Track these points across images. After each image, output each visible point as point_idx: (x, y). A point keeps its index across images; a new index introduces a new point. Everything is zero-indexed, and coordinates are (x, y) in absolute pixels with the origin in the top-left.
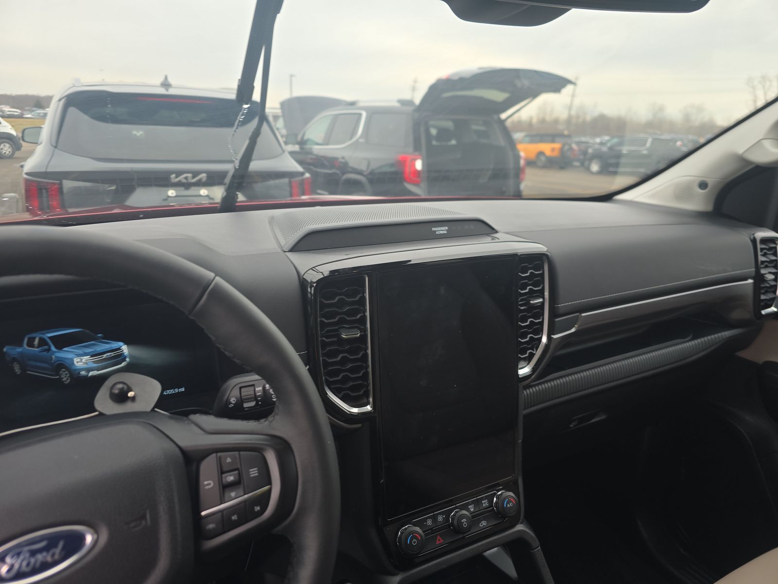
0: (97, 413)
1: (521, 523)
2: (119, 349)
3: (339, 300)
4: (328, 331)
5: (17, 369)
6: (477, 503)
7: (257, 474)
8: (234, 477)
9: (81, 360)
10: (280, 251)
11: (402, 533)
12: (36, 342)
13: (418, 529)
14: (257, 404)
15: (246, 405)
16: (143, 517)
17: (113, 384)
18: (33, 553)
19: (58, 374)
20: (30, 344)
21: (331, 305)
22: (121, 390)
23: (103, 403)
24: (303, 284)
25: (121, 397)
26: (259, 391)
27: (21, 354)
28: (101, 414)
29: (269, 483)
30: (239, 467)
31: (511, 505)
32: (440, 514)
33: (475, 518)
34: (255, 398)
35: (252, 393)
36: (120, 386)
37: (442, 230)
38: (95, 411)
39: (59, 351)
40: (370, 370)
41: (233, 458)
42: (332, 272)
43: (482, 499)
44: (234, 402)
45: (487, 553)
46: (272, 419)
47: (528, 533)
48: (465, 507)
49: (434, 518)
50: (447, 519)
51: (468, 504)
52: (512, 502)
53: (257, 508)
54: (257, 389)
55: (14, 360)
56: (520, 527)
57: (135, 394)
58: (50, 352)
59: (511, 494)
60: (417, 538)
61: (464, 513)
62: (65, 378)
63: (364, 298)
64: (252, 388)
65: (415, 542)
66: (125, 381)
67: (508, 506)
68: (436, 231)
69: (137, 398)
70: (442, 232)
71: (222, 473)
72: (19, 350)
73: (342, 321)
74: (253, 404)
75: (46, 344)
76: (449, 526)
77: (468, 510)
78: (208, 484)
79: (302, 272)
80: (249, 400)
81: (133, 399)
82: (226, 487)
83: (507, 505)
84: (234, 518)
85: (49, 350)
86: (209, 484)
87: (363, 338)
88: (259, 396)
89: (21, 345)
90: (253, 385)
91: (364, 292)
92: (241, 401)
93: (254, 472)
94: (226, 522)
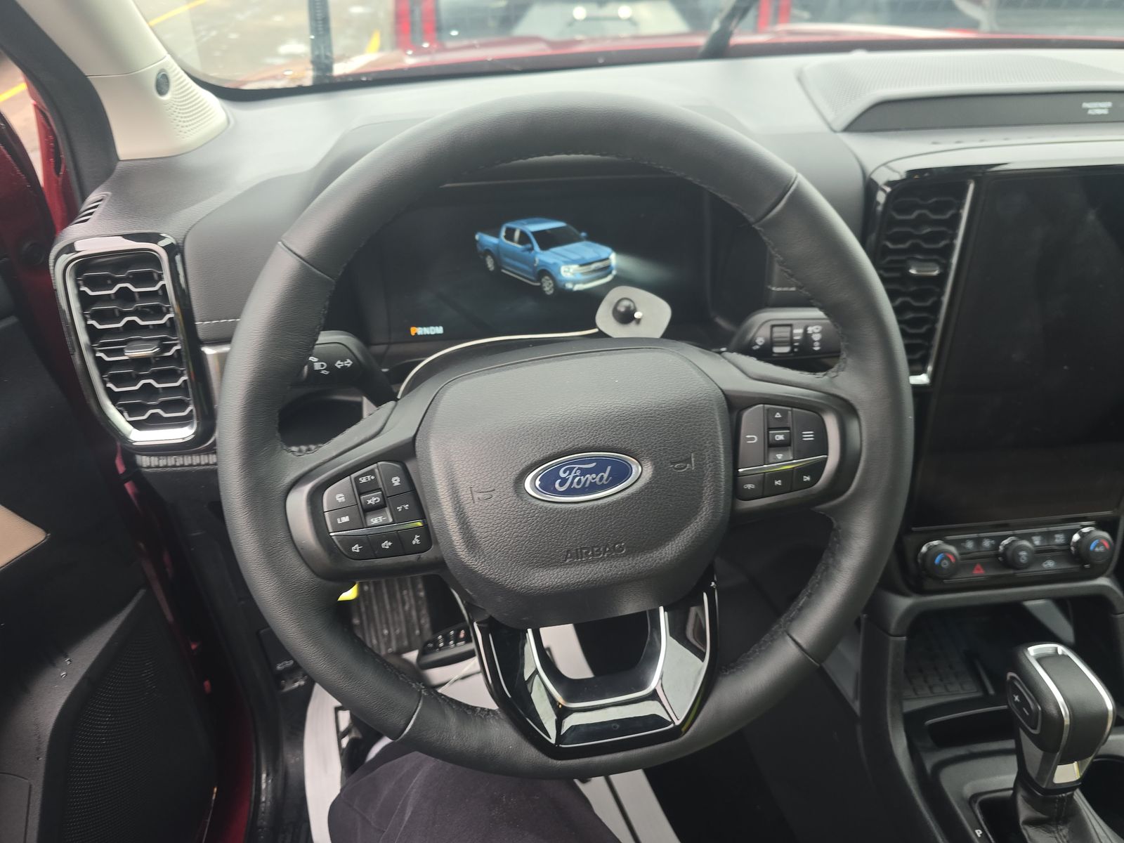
0: (595, 330)
1: (1108, 576)
2: (607, 259)
3: (920, 216)
4: (891, 262)
5: (490, 264)
6: (1048, 536)
7: (812, 439)
8: (784, 437)
9: (569, 268)
10: (826, 129)
11: (929, 549)
12: (517, 234)
13: (952, 549)
14: (792, 351)
15: (777, 350)
16: (688, 460)
17: (618, 299)
18: (584, 472)
19: (539, 280)
20: (510, 236)
21: (903, 223)
22: (628, 308)
23: (605, 320)
24: (870, 187)
25: (626, 317)
26: (798, 335)
27: (497, 246)
28: (601, 335)
29: (825, 451)
30: (791, 426)
31: (1101, 549)
32: (987, 538)
33: (1040, 554)
34: (791, 342)
35: (788, 334)
36: (626, 303)
37: (1099, 108)
38: (594, 326)
39: (542, 252)
40: (939, 326)
41: (784, 413)
42: (911, 173)
43: (1057, 532)
44: (760, 344)
45: (1029, 604)
46: (834, 374)
47: (1115, 592)
48: (1028, 537)
49: (978, 541)
50: (996, 547)
51: (1034, 534)
52: (1104, 545)
53: (807, 478)
54: (796, 331)
55: (488, 252)
56: (1103, 581)
57: (643, 316)
58: (533, 252)
59: (1106, 535)
60: (949, 560)
61: (1027, 544)
62: (548, 288)
63: (957, 217)
64: (788, 329)
65: (945, 564)
66: (632, 299)
67: (1097, 549)
68: (1088, 109)
69: (642, 322)
70: (1099, 112)
71: (770, 429)
72: (494, 240)
73: (915, 249)
74: (786, 349)
75: (528, 241)
76: (997, 555)
77: (1031, 541)
78: (751, 438)
79: (870, 168)
80: (781, 343)
81: (638, 321)
82: (773, 446)
83: (1095, 548)
84: (778, 483)
85: (532, 249)
86: (753, 439)
87: (942, 278)
88: (797, 341)
89: (497, 235)
90: (790, 325)
91: (961, 206)
92: (771, 343)
93: (808, 436)
94: (766, 485)
